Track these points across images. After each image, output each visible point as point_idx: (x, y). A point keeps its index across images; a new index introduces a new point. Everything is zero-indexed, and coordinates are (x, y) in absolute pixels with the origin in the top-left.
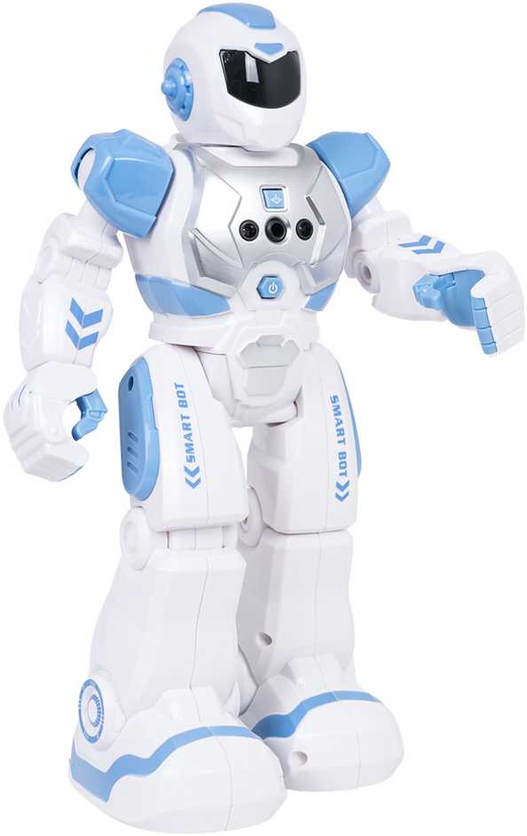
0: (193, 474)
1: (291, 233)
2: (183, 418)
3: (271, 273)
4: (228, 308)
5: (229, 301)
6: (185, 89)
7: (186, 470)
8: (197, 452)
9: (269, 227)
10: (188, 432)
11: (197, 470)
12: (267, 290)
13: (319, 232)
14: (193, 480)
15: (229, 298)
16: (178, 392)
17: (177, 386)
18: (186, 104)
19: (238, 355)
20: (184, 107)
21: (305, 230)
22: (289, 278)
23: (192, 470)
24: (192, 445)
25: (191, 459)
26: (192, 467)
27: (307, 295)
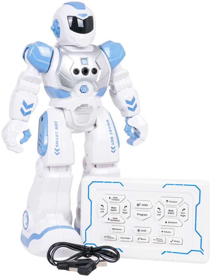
0: (57, 151)
1: (90, 72)
2: (56, 133)
3: (84, 85)
4: (70, 95)
5: (71, 93)
6: (58, 28)
7: (55, 149)
8: (59, 144)
9: (83, 71)
10: (57, 137)
11: (59, 149)
12: (83, 90)
13: (99, 72)
14: (57, 153)
15: (71, 92)
16: (55, 124)
17: (55, 122)
18: (58, 33)
19: (74, 110)
20: (57, 34)
21: (95, 71)
22: (90, 86)
23: (57, 149)
24: (58, 141)
25: (57, 146)
26: (57, 148)
27: (96, 92)
